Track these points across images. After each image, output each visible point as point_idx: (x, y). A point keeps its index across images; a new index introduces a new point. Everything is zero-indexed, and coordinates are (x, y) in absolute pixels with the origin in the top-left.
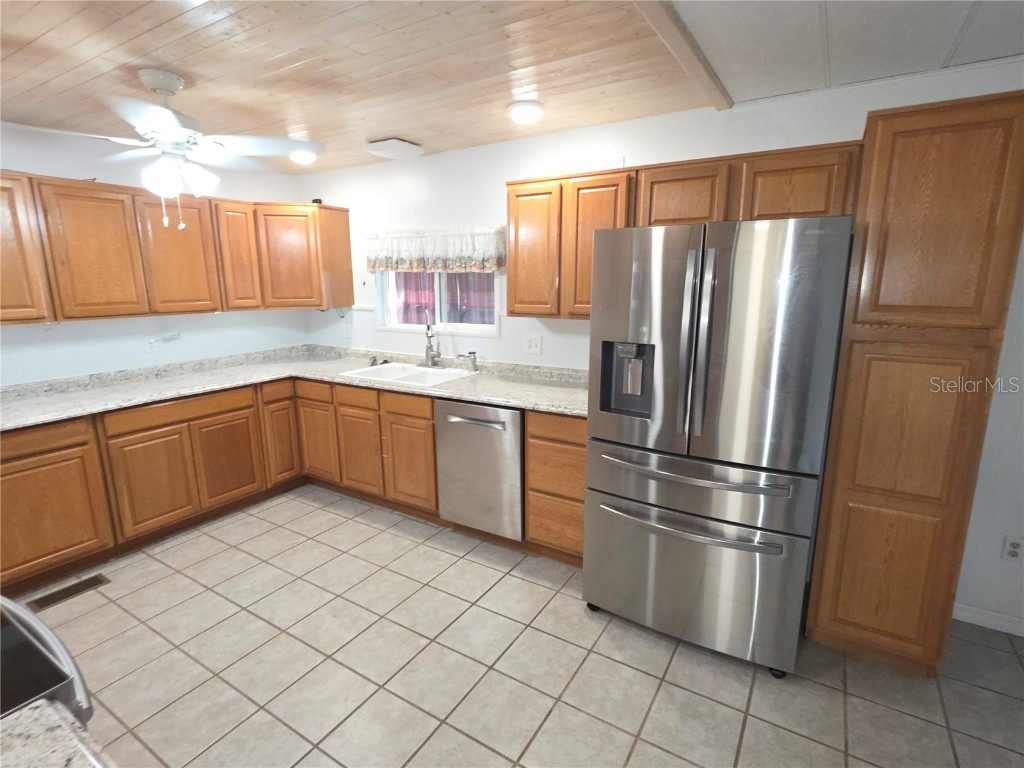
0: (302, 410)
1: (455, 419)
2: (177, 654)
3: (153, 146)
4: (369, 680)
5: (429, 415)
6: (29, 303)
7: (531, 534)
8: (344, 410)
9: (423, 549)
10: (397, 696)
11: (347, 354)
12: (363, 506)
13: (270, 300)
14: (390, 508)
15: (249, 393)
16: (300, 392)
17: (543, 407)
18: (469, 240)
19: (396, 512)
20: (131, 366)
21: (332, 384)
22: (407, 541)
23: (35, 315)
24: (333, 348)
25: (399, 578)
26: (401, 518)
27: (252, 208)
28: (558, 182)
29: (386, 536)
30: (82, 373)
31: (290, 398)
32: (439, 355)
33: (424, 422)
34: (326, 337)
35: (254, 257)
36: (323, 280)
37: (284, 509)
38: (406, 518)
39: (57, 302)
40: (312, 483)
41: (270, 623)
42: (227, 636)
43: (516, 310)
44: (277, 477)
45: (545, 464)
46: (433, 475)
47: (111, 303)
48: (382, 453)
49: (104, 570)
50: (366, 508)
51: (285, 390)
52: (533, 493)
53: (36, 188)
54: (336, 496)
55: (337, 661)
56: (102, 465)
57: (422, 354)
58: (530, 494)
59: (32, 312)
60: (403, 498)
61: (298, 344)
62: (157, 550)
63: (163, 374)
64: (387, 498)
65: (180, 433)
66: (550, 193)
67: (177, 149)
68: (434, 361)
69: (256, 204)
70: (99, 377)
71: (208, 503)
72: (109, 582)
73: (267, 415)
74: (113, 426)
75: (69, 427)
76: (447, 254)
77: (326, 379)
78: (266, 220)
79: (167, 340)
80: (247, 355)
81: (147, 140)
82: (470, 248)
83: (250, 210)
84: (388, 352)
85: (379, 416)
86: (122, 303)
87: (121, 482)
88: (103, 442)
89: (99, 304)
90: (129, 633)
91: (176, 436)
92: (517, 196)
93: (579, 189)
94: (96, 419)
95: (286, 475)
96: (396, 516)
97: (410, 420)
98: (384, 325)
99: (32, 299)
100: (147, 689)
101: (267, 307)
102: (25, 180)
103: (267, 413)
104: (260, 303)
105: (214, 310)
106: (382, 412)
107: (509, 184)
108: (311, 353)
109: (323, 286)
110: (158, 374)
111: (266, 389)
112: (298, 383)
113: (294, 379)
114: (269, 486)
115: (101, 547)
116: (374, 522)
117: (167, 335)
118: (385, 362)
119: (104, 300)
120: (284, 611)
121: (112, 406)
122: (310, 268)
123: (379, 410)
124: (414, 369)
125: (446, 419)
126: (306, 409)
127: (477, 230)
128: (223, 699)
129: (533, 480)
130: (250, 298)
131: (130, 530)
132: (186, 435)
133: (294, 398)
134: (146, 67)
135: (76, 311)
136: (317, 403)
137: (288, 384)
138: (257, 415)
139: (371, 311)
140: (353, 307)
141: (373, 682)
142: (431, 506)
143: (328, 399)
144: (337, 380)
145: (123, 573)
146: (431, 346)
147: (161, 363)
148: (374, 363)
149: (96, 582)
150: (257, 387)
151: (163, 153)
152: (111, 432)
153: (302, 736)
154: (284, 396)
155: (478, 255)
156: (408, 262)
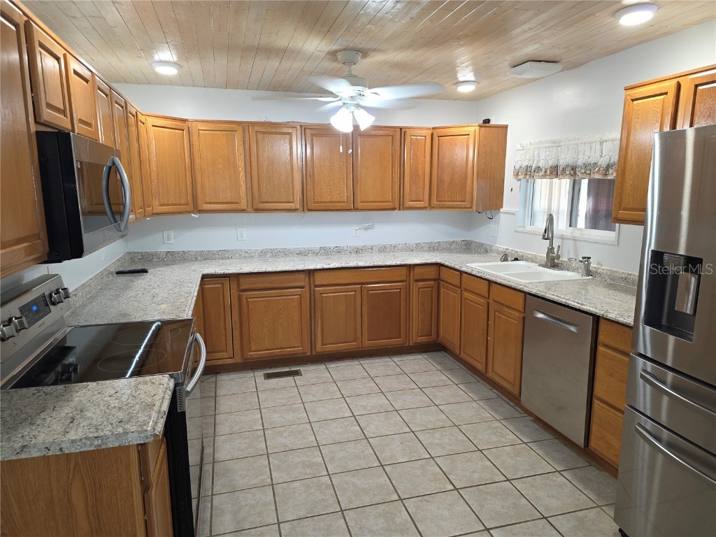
0: (442, 290)
1: (540, 316)
2: (308, 426)
3: (340, 100)
4: (396, 491)
5: (521, 309)
6: (292, 201)
7: (593, 443)
8: (466, 294)
9: (497, 424)
10: (407, 511)
11: (491, 251)
12: (471, 378)
13: (434, 202)
14: (491, 386)
15: (404, 270)
16: (443, 276)
17: (612, 316)
18: (598, 147)
19: (495, 391)
20: (342, 244)
21: (461, 272)
22: (487, 414)
23: (294, 208)
24: (483, 244)
25: (461, 437)
26: (495, 396)
27: (430, 132)
28: (676, 80)
29: (475, 405)
30: (316, 245)
31: (434, 280)
32: (558, 257)
33: (517, 314)
34: (480, 235)
35: (427, 171)
36: (475, 187)
37: (416, 363)
38: (500, 397)
39: (305, 201)
40: (446, 352)
41: (362, 431)
42: (336, 427)
43: (620, 216)
44: (416, 338)
45: (611, 375)
46: (519, 364)
47: (333, 202)
48: (487, 336)
49: (302, 369)
50: (473, 380)
51: (432, 273)
52: (599, 402)
53: (303, 131)
54: (457, 365)
55: (385, 471)
56: (310, 302)
57: (543, 255)
58: (596, 403)
59: (292, 206)
60: (497, 379)
61: (459, 239)
62: (332, 366)
63: (360, 251)
64: (487, 375)
65: (355, 291)
66: (666, 93)
67: (353, 100)
68: (553, 262)
69: (434, 128)
70: (324, 249)
71: (367, 344)
72: (301, 375)
73: (415, 289)
74: (319, 279)
75: (297, 275)
76: (577, 162)
77: (457, 267)
78: (439, 140)
79: (366, 229)
80: (417, 244)
81: (338, 96)
82: (598, 155)
83: (428, 133)
84: (521, 251)
85: (488, 303)
86: (338, 202)
87: (318, 315)
88: (312, 289)
89: (326, 202)
90: (294, 406)
91: (353, 293)
92: (633, 100)
93: (697, 86)
94: (310, 273)
95: (424, 339)
96: (493, 394)
97: (507, 310)
98: (524, 227)
99: (293, 198)
100: (286, 437)
101: (432, 208)
102: (299, 127)
103: (415, 287)
104: (427, 205)
105: (394, 209)
106: (491, 301)
107: (626, 89)
108: (468, 247)
109: (475, 192)
110: (358, 251)
111: (417, 269)
112: (442, 267)
113: (439, 265)
114: (411, 344)
115: (303, 353)
116: (472, 392)
117: (366, 225)
118: (516, 259)
119: (329, 200)
120: (375, 426)
121: (319, 267)
122: (466, 178)
123: (489, 298)
124: (535, 267)
125: (532, 314)
126: (445, 290)
127: (605, 137)
128: (314, 460)
129: (599, 390)
130: (421, 201)
131: (319, 348)
132: (358, 293)
133: (438, 280)
134: (340, 50)
135: (313, 206)
136: (452, 287)
137: (434, 268)
138: (408, 288)
139: (514, 214)
140: (501, 210)
141: (398, 494)
142: (516, 392)
143: (457, 283)
144: (464, 269)
145: (311, 373)
146: (553, 248)
147: (360, 244)
148: (505, 259)
149: (297, 373)
150: (410, 267)
151: (344, 104)
152: (317, 283)
153: (339, 502)
154: (431, 277)
155: (603, 162)
156: (543, 170)
